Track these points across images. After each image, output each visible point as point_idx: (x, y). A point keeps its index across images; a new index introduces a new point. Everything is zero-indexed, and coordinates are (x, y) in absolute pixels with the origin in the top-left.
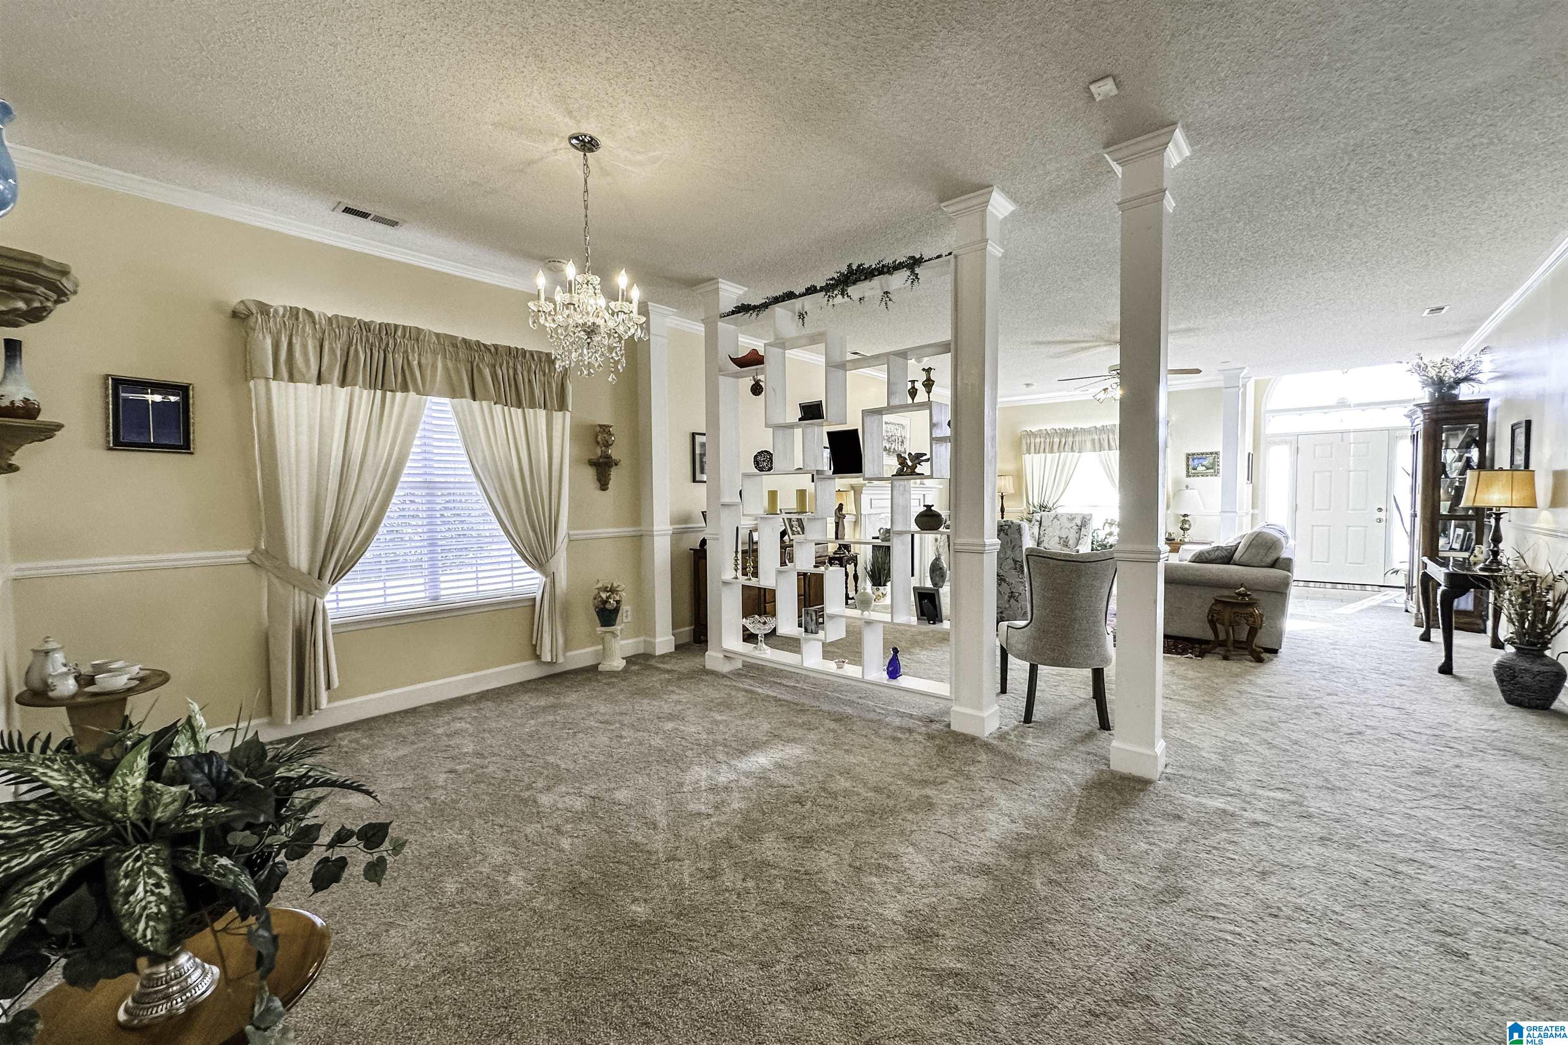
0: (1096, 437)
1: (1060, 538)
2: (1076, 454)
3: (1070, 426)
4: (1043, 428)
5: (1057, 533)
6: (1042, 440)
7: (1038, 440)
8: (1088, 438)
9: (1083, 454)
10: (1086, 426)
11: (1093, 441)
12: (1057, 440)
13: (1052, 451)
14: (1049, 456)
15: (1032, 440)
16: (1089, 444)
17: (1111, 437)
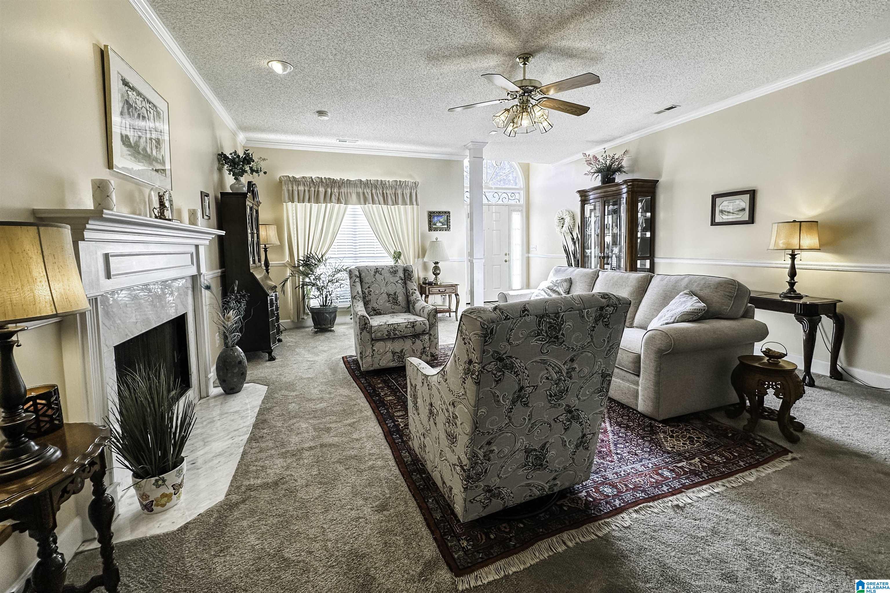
0: (360, 191)
1: (389, 295)
2: (343, 205)
3: (337, 176)
4: (308, 175)
5: (384, 289)
6: (306, 189)
7: (301, 188)
8: (353, 190)
9: (350, 206)
10: (353, 177)
11: (358, 194)
12: (322, 190)
13: (317, 201)
14: (315, 206)
15: (295, 188)
16: (354, 196)
17: (374, 191)
